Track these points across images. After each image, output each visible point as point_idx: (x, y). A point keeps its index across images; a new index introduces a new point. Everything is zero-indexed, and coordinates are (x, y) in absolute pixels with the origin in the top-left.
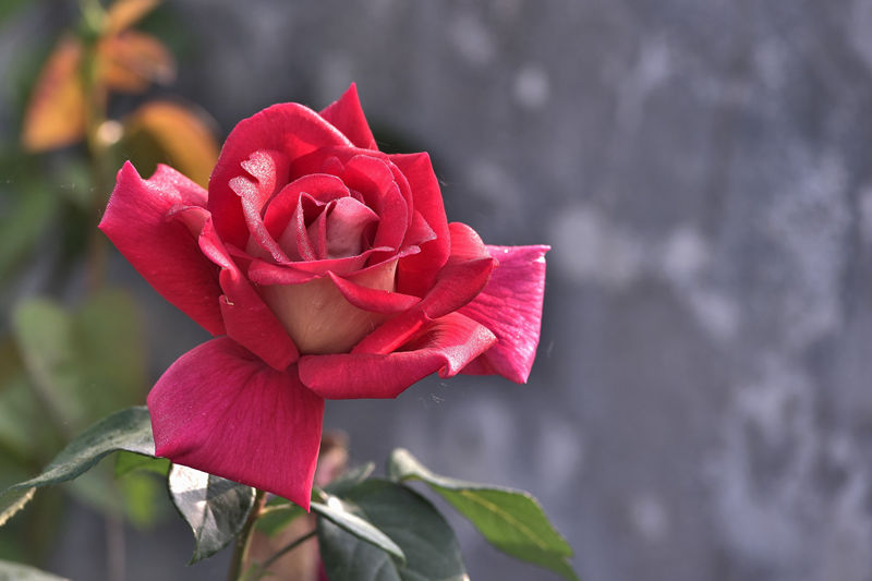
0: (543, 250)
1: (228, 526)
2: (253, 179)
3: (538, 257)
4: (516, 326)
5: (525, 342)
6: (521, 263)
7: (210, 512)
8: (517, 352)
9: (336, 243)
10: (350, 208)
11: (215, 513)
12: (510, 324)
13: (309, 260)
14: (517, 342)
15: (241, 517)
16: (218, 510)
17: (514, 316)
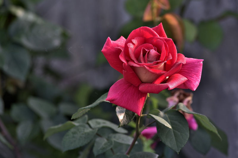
0: (202, 61)
1: (129, 119)
2: (133, 44)
3: (200, 62)
4: (194, 78)
5: (195, 81)
6: (196, 64)
7: (125, 116)
8: (193, 84)
9: (150, 59)
10: (153, 52)
11: (126, 116)
12: (192, 77)
13: (143, 63)
14: (193, 82)
15: (133, 117)
16: (127, 116)
17: (193, 76)
